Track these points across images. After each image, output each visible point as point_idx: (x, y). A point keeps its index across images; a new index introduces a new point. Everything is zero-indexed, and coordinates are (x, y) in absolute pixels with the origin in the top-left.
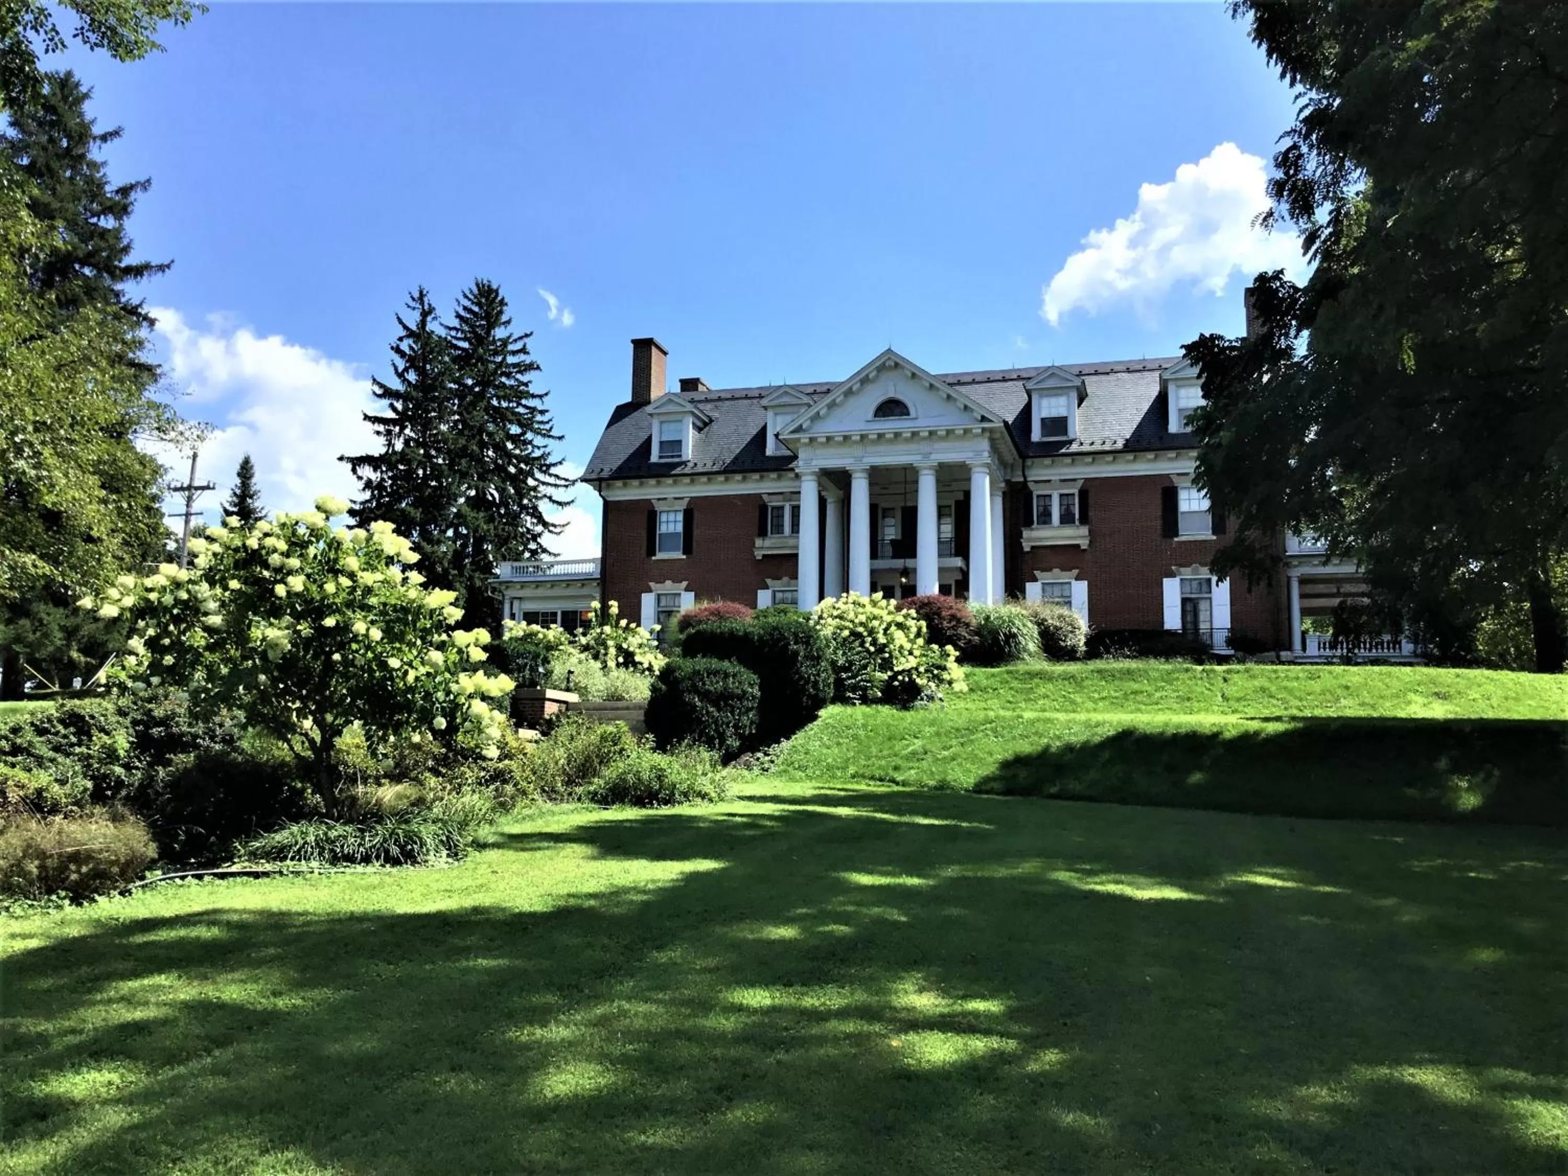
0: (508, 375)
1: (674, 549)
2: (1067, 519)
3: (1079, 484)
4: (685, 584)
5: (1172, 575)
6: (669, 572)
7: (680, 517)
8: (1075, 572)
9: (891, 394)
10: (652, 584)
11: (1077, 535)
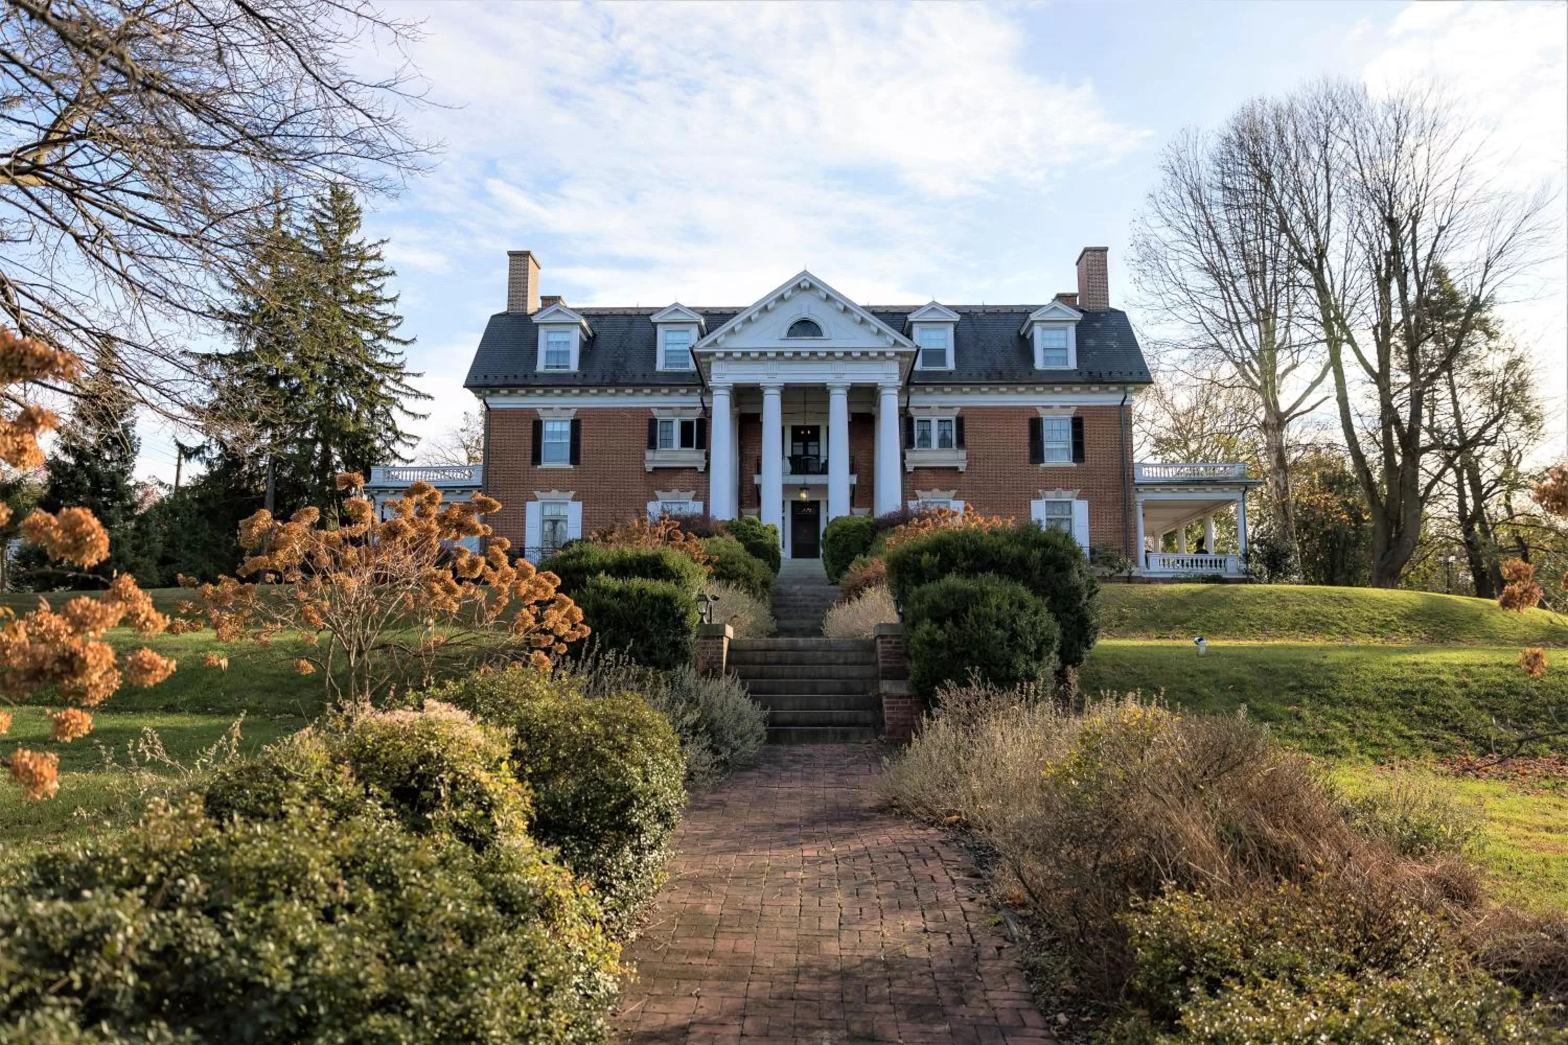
0: (361, 280)
1: (560, 460)
2: (944, 442)
3: (956, 412)
4: (572, 493)
5: (1038, 497)
6: (555, 481)
7: (566, 427)
8: (953, 492)
9: (805, 315)
10: (537, 493)
11: (955, 458)
